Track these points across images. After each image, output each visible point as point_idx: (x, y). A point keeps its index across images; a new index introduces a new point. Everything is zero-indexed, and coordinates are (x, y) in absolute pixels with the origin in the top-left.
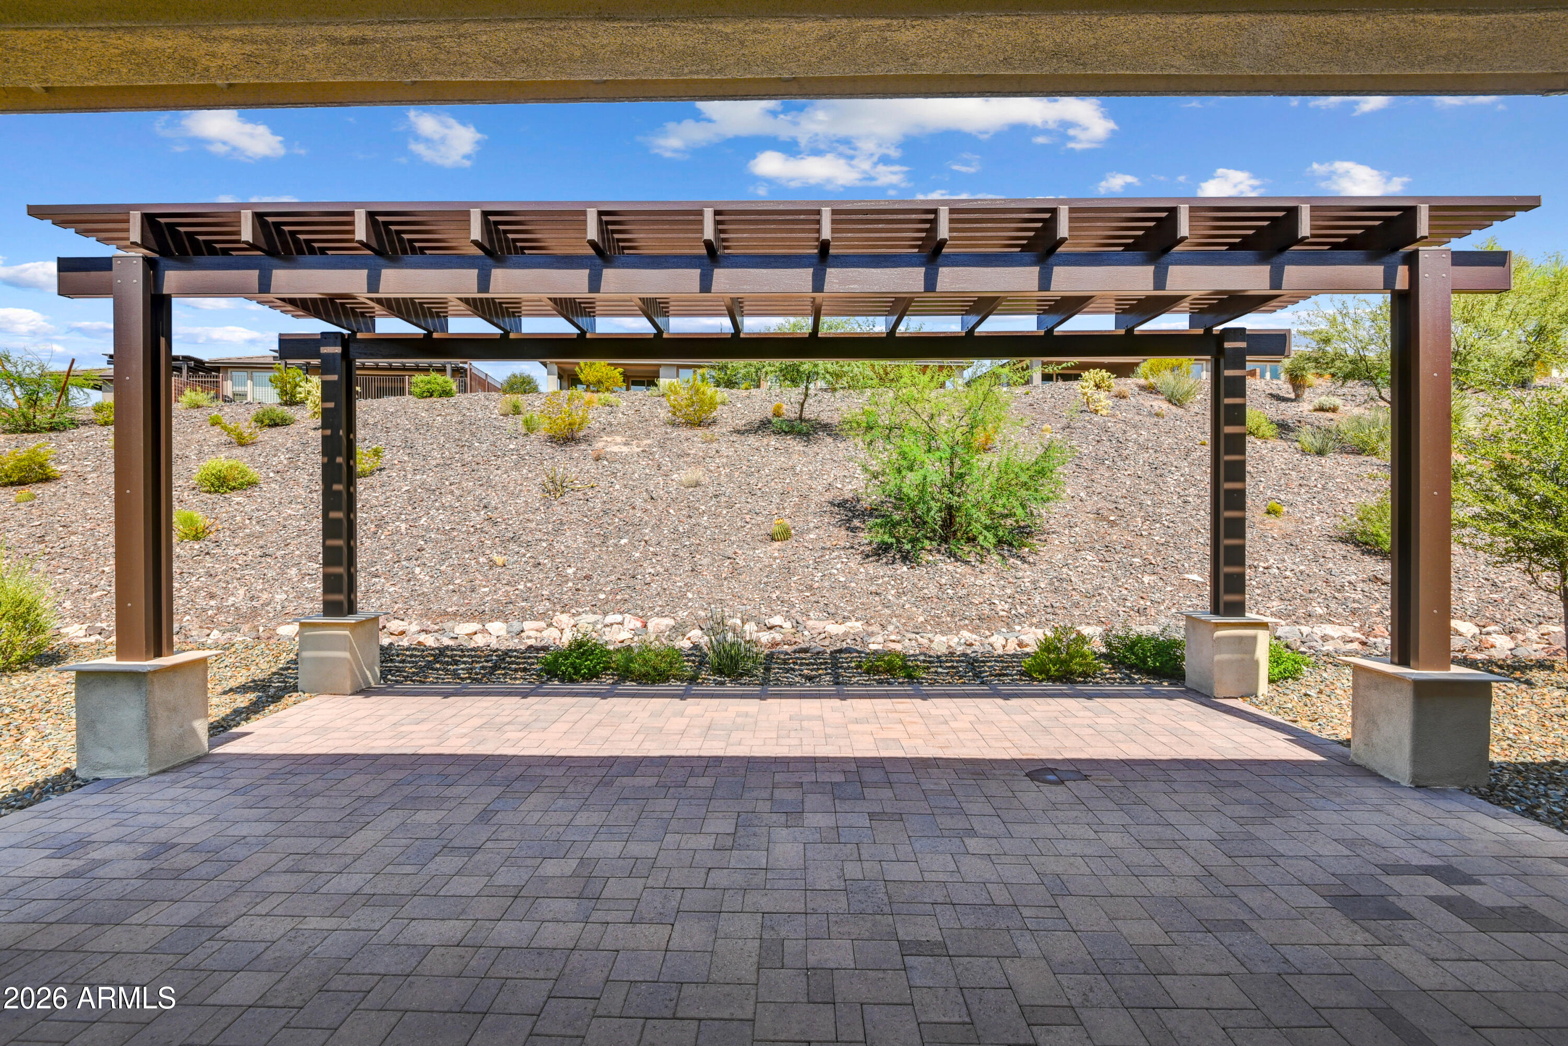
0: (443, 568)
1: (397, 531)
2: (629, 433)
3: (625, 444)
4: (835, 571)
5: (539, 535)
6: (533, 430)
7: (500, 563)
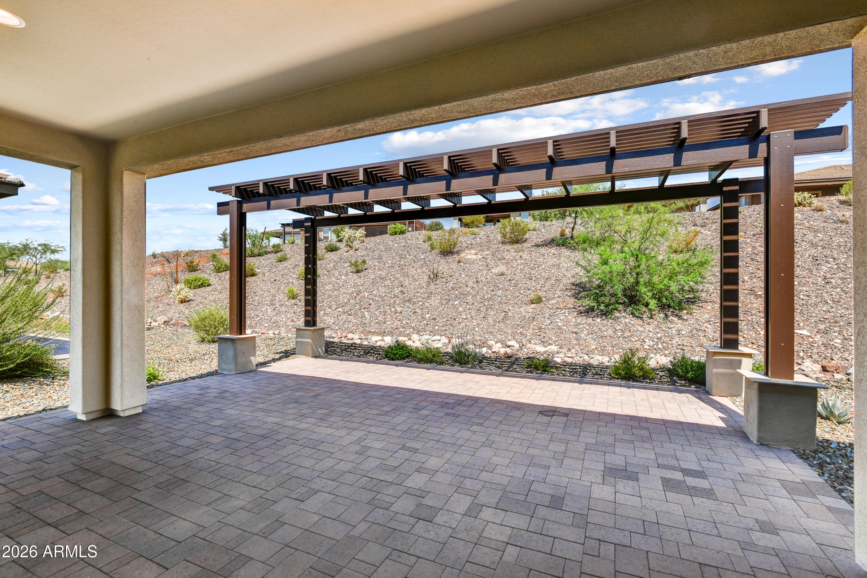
0: (376, 313)
1: (364, 297)
2: (479, 248)
3: (475, 254)
4: (558, 320)
5: (420, 299)
6: (434, 248)
7: (399, 311)
